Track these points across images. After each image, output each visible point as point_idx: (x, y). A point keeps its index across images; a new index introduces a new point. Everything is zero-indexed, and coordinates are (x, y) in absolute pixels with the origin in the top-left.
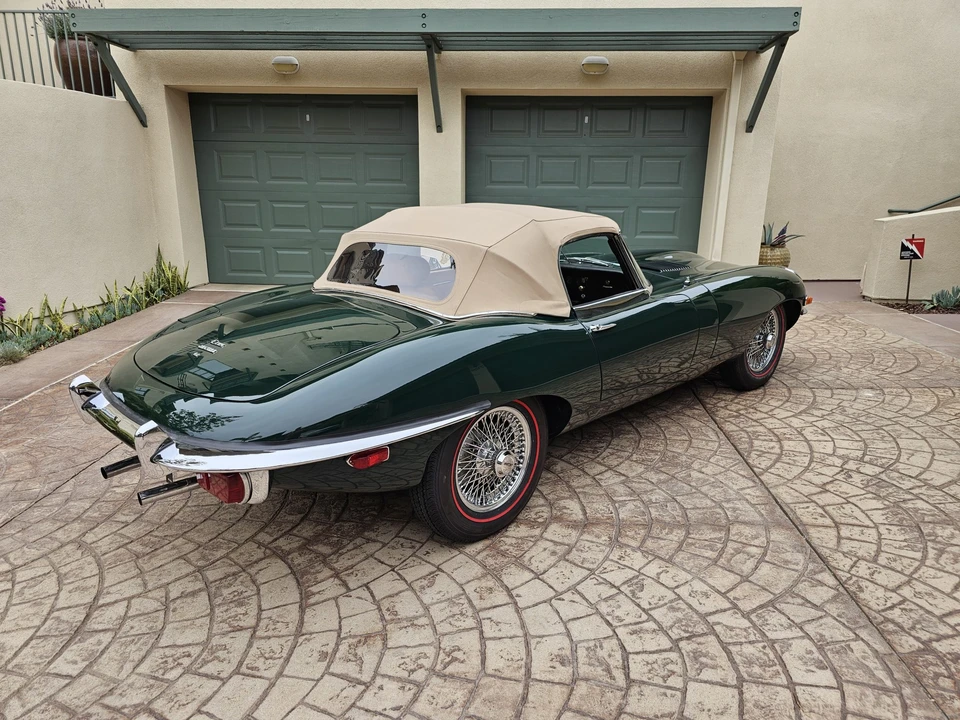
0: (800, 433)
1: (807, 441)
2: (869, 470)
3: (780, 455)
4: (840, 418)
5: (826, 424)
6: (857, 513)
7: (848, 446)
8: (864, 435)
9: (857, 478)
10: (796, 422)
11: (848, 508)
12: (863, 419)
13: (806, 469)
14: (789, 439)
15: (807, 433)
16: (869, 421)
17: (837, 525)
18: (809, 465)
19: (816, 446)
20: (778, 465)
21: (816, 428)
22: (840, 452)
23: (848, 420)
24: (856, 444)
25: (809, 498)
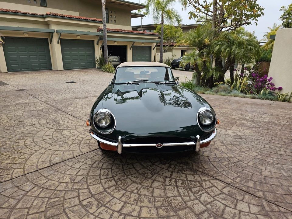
0: (80, 133)
1: (78, 132)
2: (62, 128)
3: (83, 127)
4: (69, 142)
5: (74, 138)
6: (65, 121)
7: (67, 133)
8: (62, 137)
9: (65, 126)
10: (83, 136)
11: (67, 121)
12: (62, 143)
13: (76, 125)
14: (82, 131)
15: (78, 134)
16: (60, 142)
17: (69, 119)
18: (76, 126)
19: (75, 131)
20: (82, 125)
21: (76, 135)
22: (69, 131)
23: (67, 141)
24: (65, 134)
25: (74, 121)
